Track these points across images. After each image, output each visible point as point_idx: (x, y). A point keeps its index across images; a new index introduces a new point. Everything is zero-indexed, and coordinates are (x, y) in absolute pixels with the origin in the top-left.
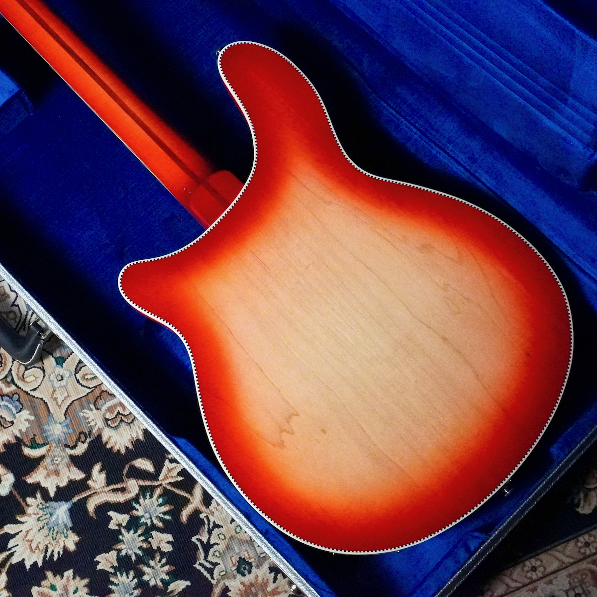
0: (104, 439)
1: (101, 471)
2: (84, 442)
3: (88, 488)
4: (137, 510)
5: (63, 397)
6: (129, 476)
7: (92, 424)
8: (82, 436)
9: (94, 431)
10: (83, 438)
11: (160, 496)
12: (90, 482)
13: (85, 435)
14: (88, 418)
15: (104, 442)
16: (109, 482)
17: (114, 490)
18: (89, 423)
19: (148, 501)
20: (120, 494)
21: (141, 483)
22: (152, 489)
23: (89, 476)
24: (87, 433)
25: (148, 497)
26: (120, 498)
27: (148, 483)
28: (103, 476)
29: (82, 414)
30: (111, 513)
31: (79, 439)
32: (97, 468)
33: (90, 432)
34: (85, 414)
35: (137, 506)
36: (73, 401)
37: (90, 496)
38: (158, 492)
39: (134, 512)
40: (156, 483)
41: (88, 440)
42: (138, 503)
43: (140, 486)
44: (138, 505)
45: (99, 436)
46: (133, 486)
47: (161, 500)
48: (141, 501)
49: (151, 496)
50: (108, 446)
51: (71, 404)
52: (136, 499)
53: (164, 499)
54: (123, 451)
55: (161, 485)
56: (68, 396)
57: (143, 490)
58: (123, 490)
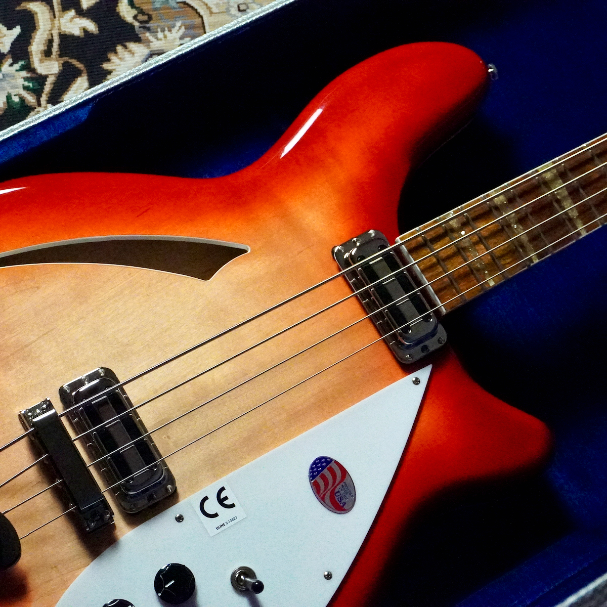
0: (132, 46)
1: (85, 31)
2: (135, 17)
3: (65, 8)
4: (11, 65)
5: (211, 6)
6: (66, 66)
7: (160, 35)
8: (145, 18)
9: (148, 34)
10: (140, 17)
11: (22, 100)
12: (72, 13)
13: (147, 22)
14: (170, 31)
15: (127, 44)
16: (64, 37)
17: (50, 42)
18: (163, 31)
19: (21, 82)
20: (43, 47)
21: (51, 80)
22: (37, 92)
23: (81, 13)
24: (148, 25)
25: (26, 84)
26: (36, 46)
27: (48, 88)
28: (77, 32)
29: (178, 24)
30: (17, 30)
31: (141, 12)
32: (91, 27)
33: (148, 29)
34: (177, 28)
35: (17, 66)
36: (201, 17)
37: (52, 8)
38: (30, 99)
39: (10, 61)
40: (44, 98)
41: (136, 24)
42: (22, 68)
43: (45, 78)
44: (18, 68)
45: (137, 40)
46: (51, 68)
47: (16, 99)
48: (24, 74)
49: (26, 88)
50: (119, 48)
51: (198, 14)
52: (28, 67)
53: (17, 103)
54: (106, 66)
55: (39, 105)
56: (211, 13)
57: (40, 80)
58: (47, 53)
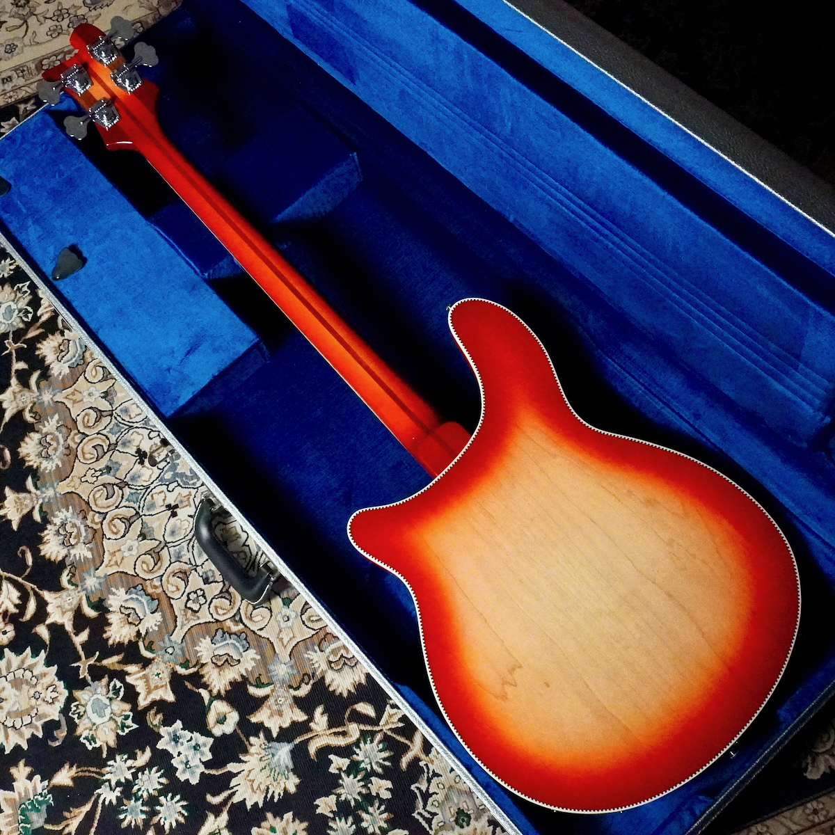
0: (327, 681)
1: (323, 714)
2: (307, 684)
3: (310, 730)
4: (358, 755)
5: (289, 638)
6: (351, 719)
7: (316, 665)
8: (306, 677)
9: (317, 673)
10: (306, 681)
11: (380, 742)
12: (312, 725)
13: (309, 676)
14: (312, 660)
15: (327, 685)
16: (330, 726)
17: (335, 734)
18: (313, 664)
19: (368, 746)
20: (341, 737)
21: (362, 727)
22: (373, 734)
23: (311, 719)
24: (311, 675)
25: (369, 742)
26: (341, 742)
27: (369, 728)
28: (325, 718)
29: (306, 656)
30: (332, 757)
31: (302, 680)
32: (319, 710)
33: (314, 674)
34: (309, 656)
35: (357, 751)
36: (298, 643)
37: (311, 738)
38: (379, 737)
39: (355, 756)
40: (376, 728)
41: (312, 682)
42: (359, 747)
43: (362, 731)
44: (359, 750)
45: (323, 678)
46: (354, 730)
47: (381, 746)
48: (362, 745)
49: (372, 742)
50: (331, 689)
51: (296, 645)
52: (357, 744)
53: (384, 745)
54: (345, 695)
55: (382, 730)
56: (294, 637)
57: (364, 734)
58: (344, 734)
